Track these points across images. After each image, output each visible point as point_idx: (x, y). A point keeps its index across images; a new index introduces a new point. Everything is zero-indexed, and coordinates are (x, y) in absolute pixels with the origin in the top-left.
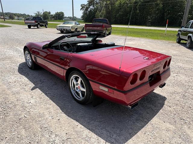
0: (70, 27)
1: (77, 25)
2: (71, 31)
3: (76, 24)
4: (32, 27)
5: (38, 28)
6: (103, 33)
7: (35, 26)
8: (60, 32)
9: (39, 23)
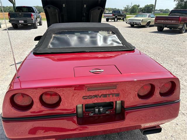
0: (140, 20)
1: (152, 18)
2: (141, 25)
3: (150, 17)
4: (110, 20)
5: (115, 21)
6: (179, 29)
7: (112, 20)
8: (130, 25)
9: (116, 17)
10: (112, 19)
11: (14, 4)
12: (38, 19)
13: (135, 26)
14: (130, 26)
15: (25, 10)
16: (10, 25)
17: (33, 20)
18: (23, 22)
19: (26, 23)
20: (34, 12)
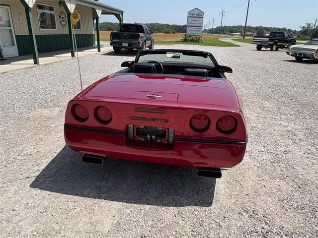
2: (314, 58)
4: (263, 49)
9: (276, 43)
10: (267, 47)
11: (121, 20)
12: (147, 42)
13: (304, 59)
14: (295, 59)
15: (133, 29)
16: (111, 49)
17: (140, 43)
18: (126, 45)
19: (131, 46)
20: (143, 32)
